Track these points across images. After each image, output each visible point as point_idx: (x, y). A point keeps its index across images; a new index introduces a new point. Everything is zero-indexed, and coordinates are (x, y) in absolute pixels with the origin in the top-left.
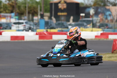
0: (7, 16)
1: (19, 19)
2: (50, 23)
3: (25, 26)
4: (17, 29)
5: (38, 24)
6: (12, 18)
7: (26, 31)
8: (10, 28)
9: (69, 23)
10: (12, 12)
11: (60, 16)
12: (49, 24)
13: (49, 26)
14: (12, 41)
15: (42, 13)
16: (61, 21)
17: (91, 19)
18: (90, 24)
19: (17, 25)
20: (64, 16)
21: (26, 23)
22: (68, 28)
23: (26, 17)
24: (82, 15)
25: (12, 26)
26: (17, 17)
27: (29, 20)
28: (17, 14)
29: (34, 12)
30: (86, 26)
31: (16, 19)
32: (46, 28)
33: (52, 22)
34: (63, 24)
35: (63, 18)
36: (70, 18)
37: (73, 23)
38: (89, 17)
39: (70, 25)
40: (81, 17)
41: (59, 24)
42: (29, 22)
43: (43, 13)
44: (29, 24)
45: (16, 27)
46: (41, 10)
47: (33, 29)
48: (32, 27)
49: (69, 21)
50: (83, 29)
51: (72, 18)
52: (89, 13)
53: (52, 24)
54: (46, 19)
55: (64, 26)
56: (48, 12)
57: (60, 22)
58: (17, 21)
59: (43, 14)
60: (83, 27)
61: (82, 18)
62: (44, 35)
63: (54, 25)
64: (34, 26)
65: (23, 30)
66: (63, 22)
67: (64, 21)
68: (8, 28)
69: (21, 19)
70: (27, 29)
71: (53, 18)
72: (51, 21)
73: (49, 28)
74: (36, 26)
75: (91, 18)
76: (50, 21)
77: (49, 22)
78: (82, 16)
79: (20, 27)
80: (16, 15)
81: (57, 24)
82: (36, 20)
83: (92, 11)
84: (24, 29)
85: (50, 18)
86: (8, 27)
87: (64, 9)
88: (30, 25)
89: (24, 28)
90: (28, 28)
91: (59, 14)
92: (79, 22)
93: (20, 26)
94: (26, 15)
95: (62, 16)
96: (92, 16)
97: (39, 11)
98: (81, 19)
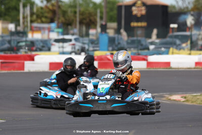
0: (44, 29)
1: (63, 34)
2: (118, 39)
3: (74, 45)
4: (61, 50)
5: (96, 42)
6: (53, 31)
7: (76, 54)
8: (49, 50)
9: (150, 41)
10: (52, 21)
11: (134, 27)
12: (116, 43)
13: (116, 46)
14: (51, 71)
15: (104, 23)
16: (137, 36)
17: (188, 33)
18: (187, 42)
19: (61, 44)
20: (141, 27)
21: (76, 40)
22: (148, 49)
23: (76, 31)
24: (172, 26)
25: (52, 45)
26: (60, 30)
27: (81, 36)
28: (60, 25)
29: (90, 20)
30: (179, 45)
31: (58, 33)
32: (111, 48)
33: (121, 39)
34: (139, 42)
35: (139, 32)
36: (152, 32)
37: (157, 41)
38: (185, 30)
39: (152, 43)
40: (171, 30)
41: (133, 42)
42: (81, 39)
43: (106, 22)
44: (81, 41)
45: (59, 48)
46: (101, 18)
47: (88, 50)
48: (86, 47)
49: (150, 37)
50: (175, 51)
51: (155, 31)
52: (185, 24)
53: (121, 42)
54: (111, 33)
55: (142, 45)
56: (114, 21)
57: (135, 38)
58: (61, 37)
59: (106, 25)
60: (175, 46)
61: (173, 32)
62: (107, 61)
63: (124, 44)
64: (90, 45)
65: (71, 53)
66: (139, 38)
67: (141, 36)
68: (44, 49)
69: (67, 34)
70: (78, 50)
71: (122, 31)
72: (120, 36)
73: (116, 48)
74: (93, 45)
75: (189, 31)
76: (118, 38)
77: (116, 39)
78: (173, 28)
79: (65, 47)
80: (58, 27)
81: (129, 41)
82: (93, 35)
83: (190, 20)
84: (73, 50)
85: (118, 31)
86: (45, 46)
87: (142, 16)
88: (84, 43)
89: (72, 48)
90: (80, 49)
91: (134, 24)
92: (168, 39)
93: (66, 45)
94: (75, 27)
95: (138, 27)
96: (190, 29)
97: (98, 20)
98: (170, 34)
